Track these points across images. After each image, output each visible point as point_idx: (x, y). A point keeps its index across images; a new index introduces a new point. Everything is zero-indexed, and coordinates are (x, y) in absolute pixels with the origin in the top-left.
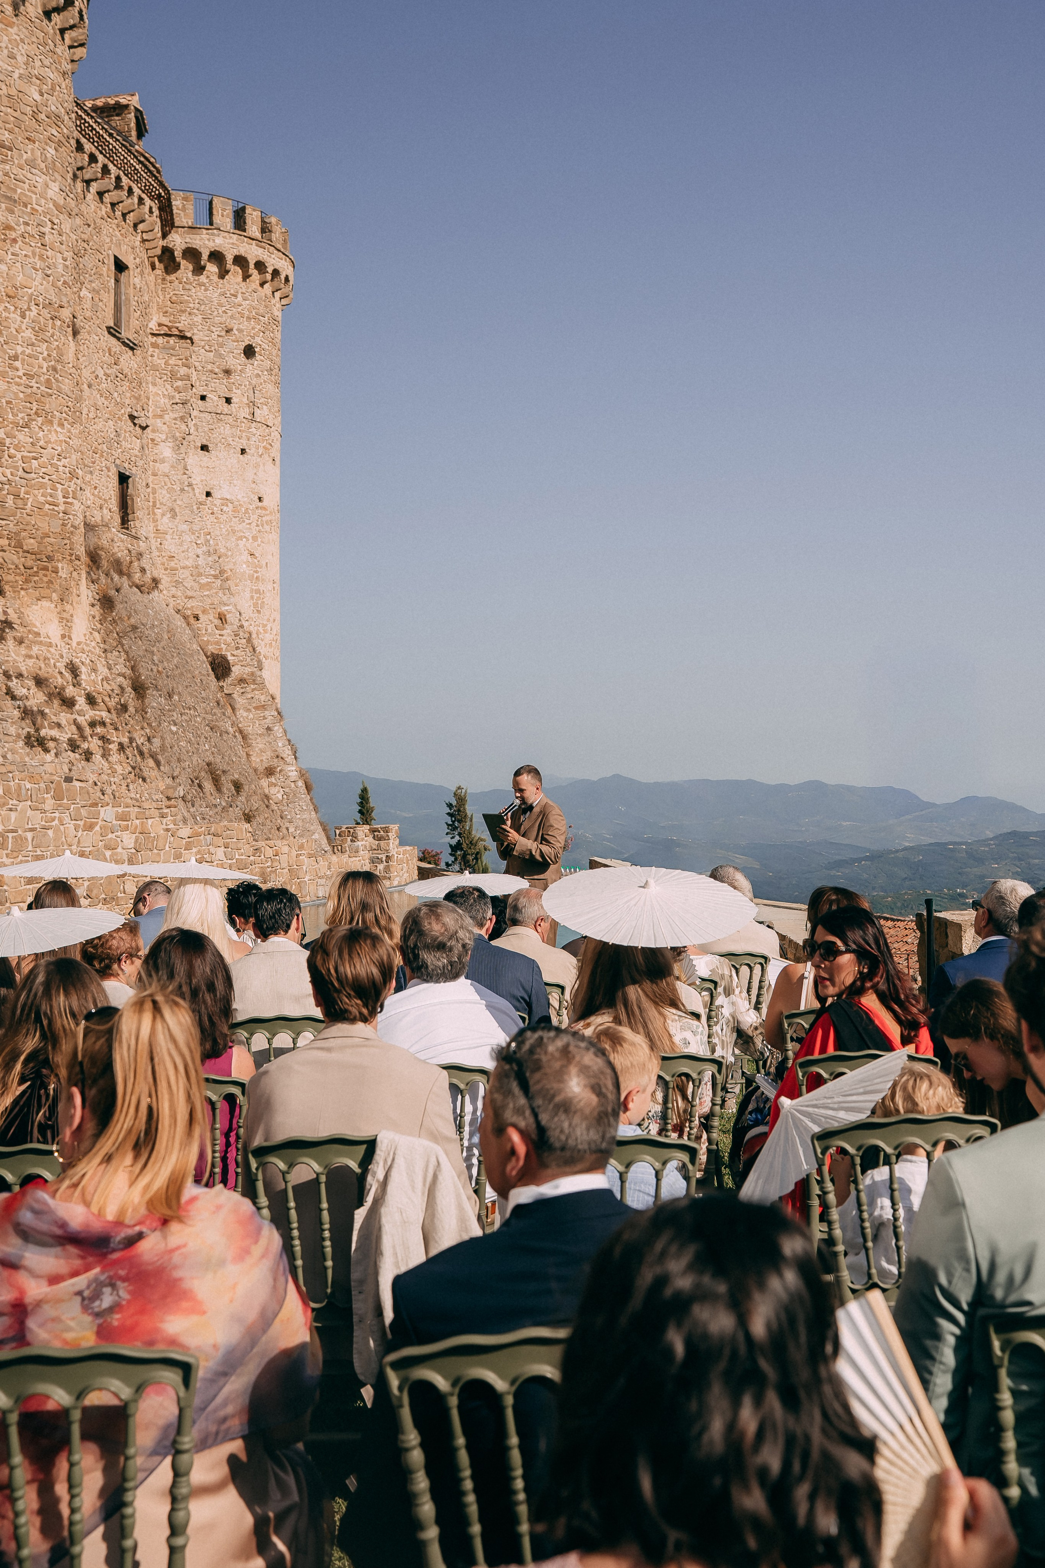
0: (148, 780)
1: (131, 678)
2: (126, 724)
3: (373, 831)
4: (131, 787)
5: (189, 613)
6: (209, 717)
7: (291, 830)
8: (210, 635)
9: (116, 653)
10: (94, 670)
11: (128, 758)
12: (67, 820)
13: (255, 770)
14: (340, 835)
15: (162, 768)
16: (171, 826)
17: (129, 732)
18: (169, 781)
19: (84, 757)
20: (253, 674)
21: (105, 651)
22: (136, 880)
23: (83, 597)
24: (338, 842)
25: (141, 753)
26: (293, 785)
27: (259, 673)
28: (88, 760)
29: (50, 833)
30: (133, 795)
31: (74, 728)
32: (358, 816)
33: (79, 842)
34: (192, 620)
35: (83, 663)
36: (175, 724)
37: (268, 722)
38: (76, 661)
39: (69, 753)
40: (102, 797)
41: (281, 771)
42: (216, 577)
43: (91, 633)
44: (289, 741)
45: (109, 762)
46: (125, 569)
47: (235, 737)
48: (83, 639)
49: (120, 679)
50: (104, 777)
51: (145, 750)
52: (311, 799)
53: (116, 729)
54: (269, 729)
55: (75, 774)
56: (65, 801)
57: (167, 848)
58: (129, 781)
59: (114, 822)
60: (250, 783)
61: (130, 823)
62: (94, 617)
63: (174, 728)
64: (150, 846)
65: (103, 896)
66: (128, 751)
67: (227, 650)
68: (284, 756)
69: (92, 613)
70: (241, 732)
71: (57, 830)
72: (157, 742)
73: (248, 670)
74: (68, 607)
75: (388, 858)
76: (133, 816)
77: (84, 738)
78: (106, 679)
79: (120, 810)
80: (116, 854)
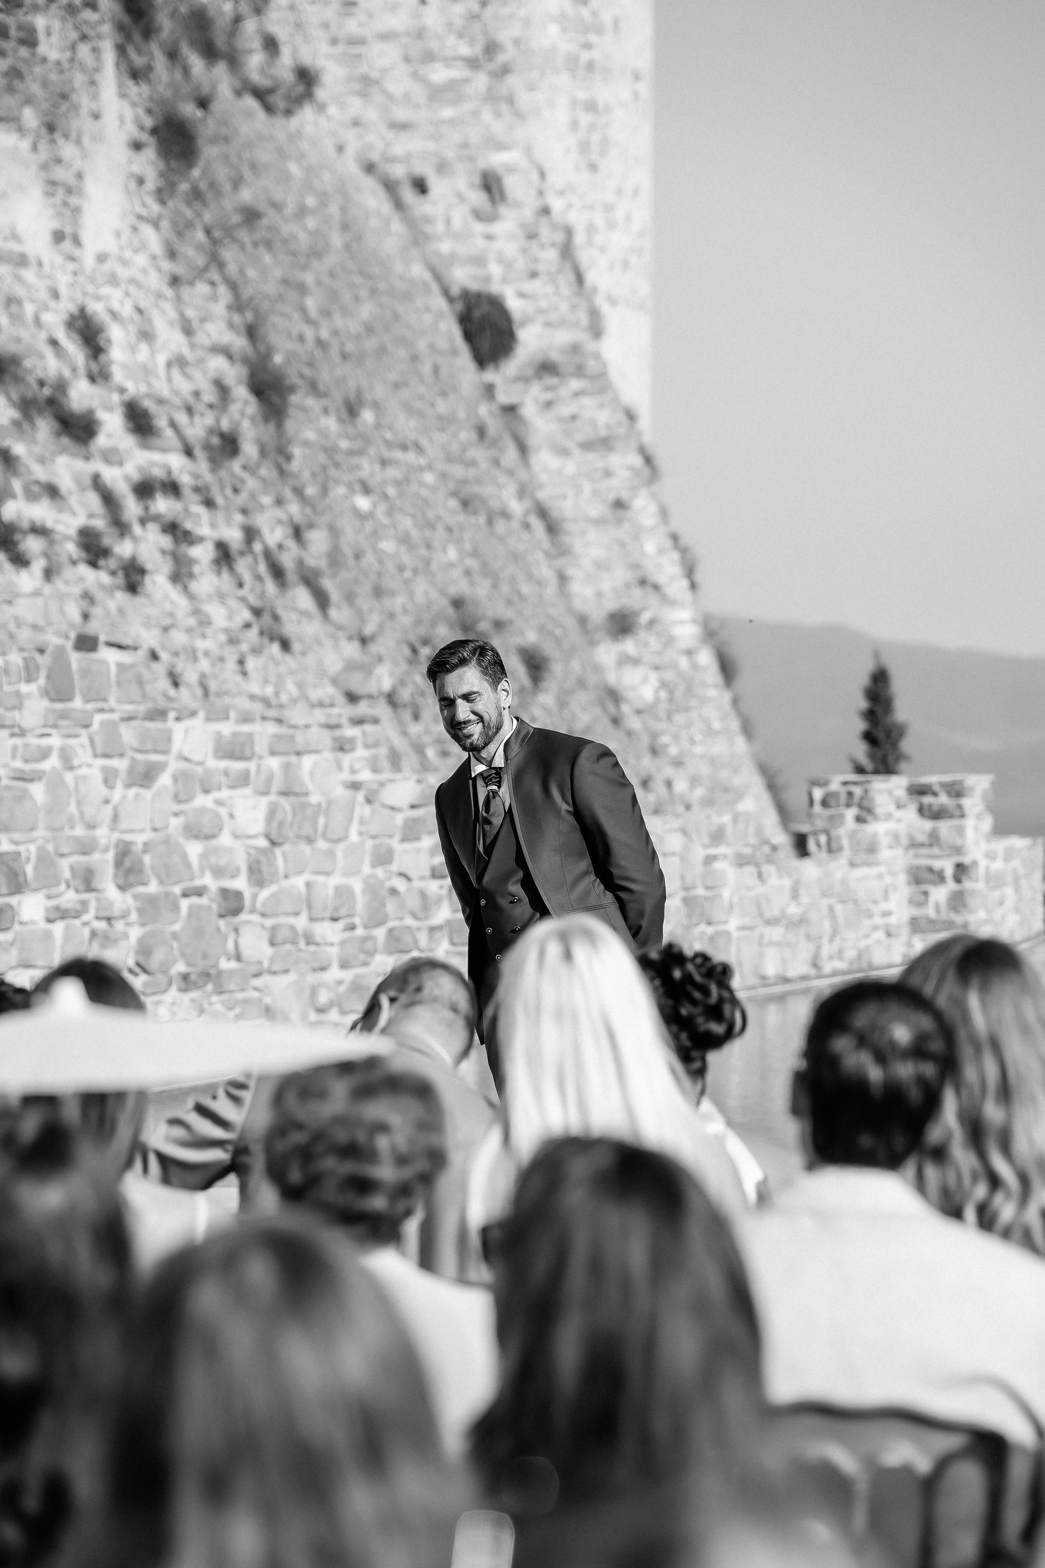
0: (296, 647)
1: (246, 361)
2: (236, 490)
3: (919, 791)
4: (251, 664)
5: (398, 171)
6: (458, 471)
7: (681, 786)
8: (458, 237)
9: (202, 288)
10: (146, 335)
11: (240, 585)
12: (83, 755)
13: (583, 621)
14: (825, 803)
15: (333, 613)
16: (365, 776)
17: (244, 511)
18: (351, 650)
19: (120, 580)
20: (575, 349)
21: (175, 281)
22: (269, 922)
23: (110, 118)
24: (820, 824)
25: (278, 573)
26: (684, 662)
27: (591, 346)
28: (132, 588)
29: (38, 791)
30: (254, 687)
31: (94, 500)
32: (860, 751)
33: (116, 818)
34: (408, 195)
35: (114, 315)
36: (367, 490)
37: (617, 485)
38: (97, 308)
39: (83, 570)
40: (172, 692)
41: (652, 623)
42: (473, 63)
43: (135, 229)
44: (675, 538)
45: (191, 597)
46: (220, 41)
47: (527, 526)
48: (110, 245)
49: (218, 364)
50: (179, 638)
51: (287, 560)
52: (735, 702)
53: (209, 503)
54: (619, 505)
55: (97, 627)
56: (78, 703)
57: (354, 837)
58: (244, 647)
59: (212, 763)
60: (571, 653)
61: (252, 766)
62: (141, 181)
63: (363, 503)
64: (307, 830)
65: (181, 967)
66: (242, 566)
67: (505, 281)
68: (661, 579)
69: (136, 169)
70: (543, 513)
71: (55, 785)
72: (318, 540)
73: (563, 337)
74: (68, 150)
75: (961, 870)
76: (261, 747)
77: (121, 527)
78: (179, 362)
79: (227, 728)
80: (217, 851)
